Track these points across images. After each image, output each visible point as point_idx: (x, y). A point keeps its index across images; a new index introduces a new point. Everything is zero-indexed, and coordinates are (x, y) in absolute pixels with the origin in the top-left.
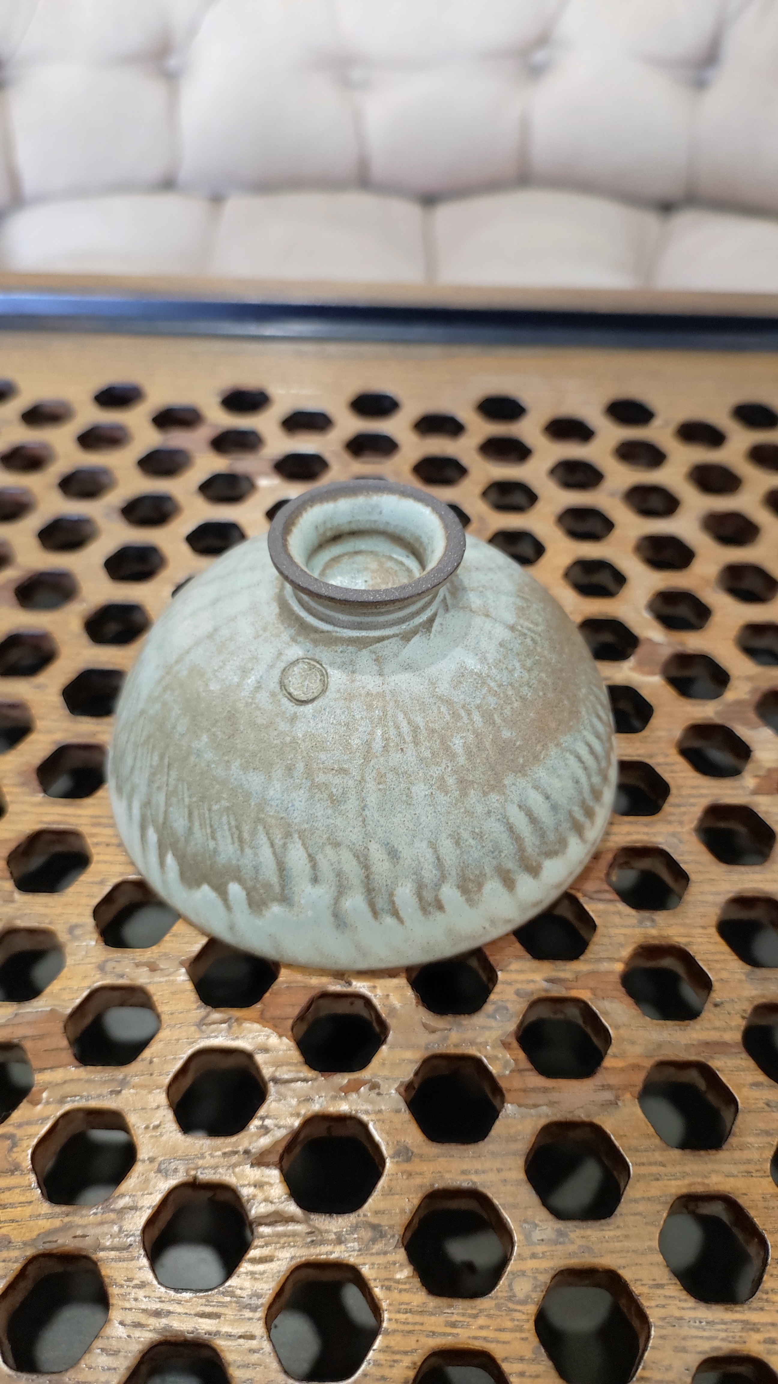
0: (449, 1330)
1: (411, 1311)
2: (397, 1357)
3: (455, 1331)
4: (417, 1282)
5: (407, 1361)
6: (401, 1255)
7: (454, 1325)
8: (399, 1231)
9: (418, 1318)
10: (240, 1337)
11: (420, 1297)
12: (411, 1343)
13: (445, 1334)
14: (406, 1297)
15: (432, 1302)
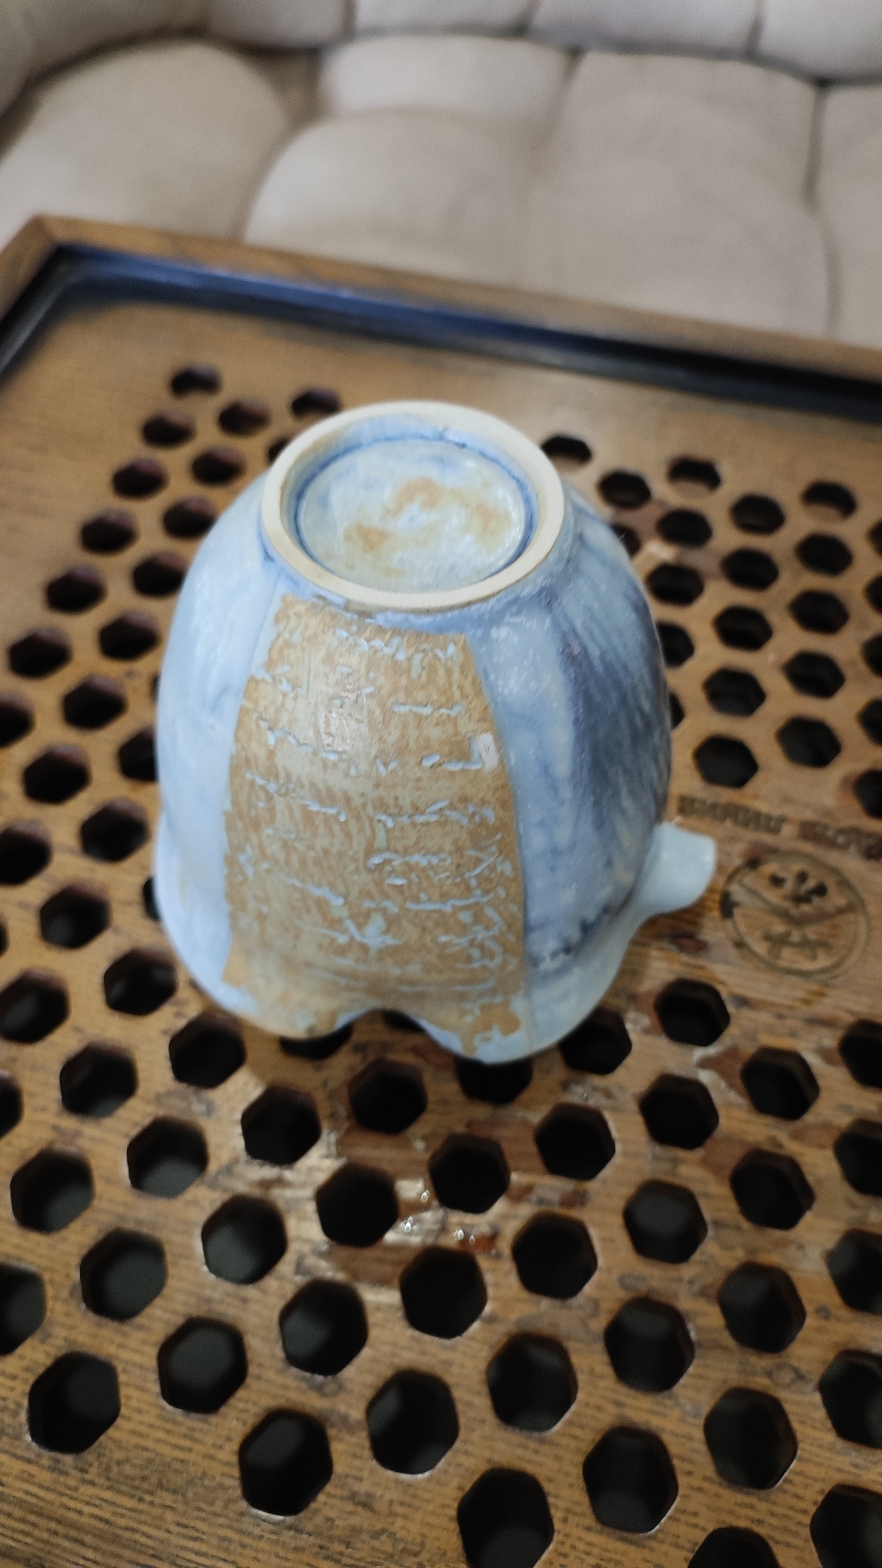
0: (853, 1470)
1: (821, 1446)
2: (810, 1482)
3: (857, 1471)
4: (829, 1424)
5: (817, 1486)
6: (817, 1398)
7: (857, 1466)
8: (816, 1378)
9: (827, 1454)
10: (683, 1436)
11: (830, 1437)
12: (821, 1473)
13: (849, 1473)
14: (818, 1434)
15: (840, 1444)
